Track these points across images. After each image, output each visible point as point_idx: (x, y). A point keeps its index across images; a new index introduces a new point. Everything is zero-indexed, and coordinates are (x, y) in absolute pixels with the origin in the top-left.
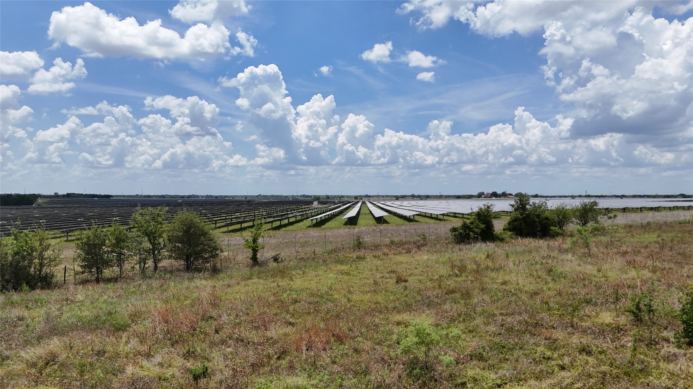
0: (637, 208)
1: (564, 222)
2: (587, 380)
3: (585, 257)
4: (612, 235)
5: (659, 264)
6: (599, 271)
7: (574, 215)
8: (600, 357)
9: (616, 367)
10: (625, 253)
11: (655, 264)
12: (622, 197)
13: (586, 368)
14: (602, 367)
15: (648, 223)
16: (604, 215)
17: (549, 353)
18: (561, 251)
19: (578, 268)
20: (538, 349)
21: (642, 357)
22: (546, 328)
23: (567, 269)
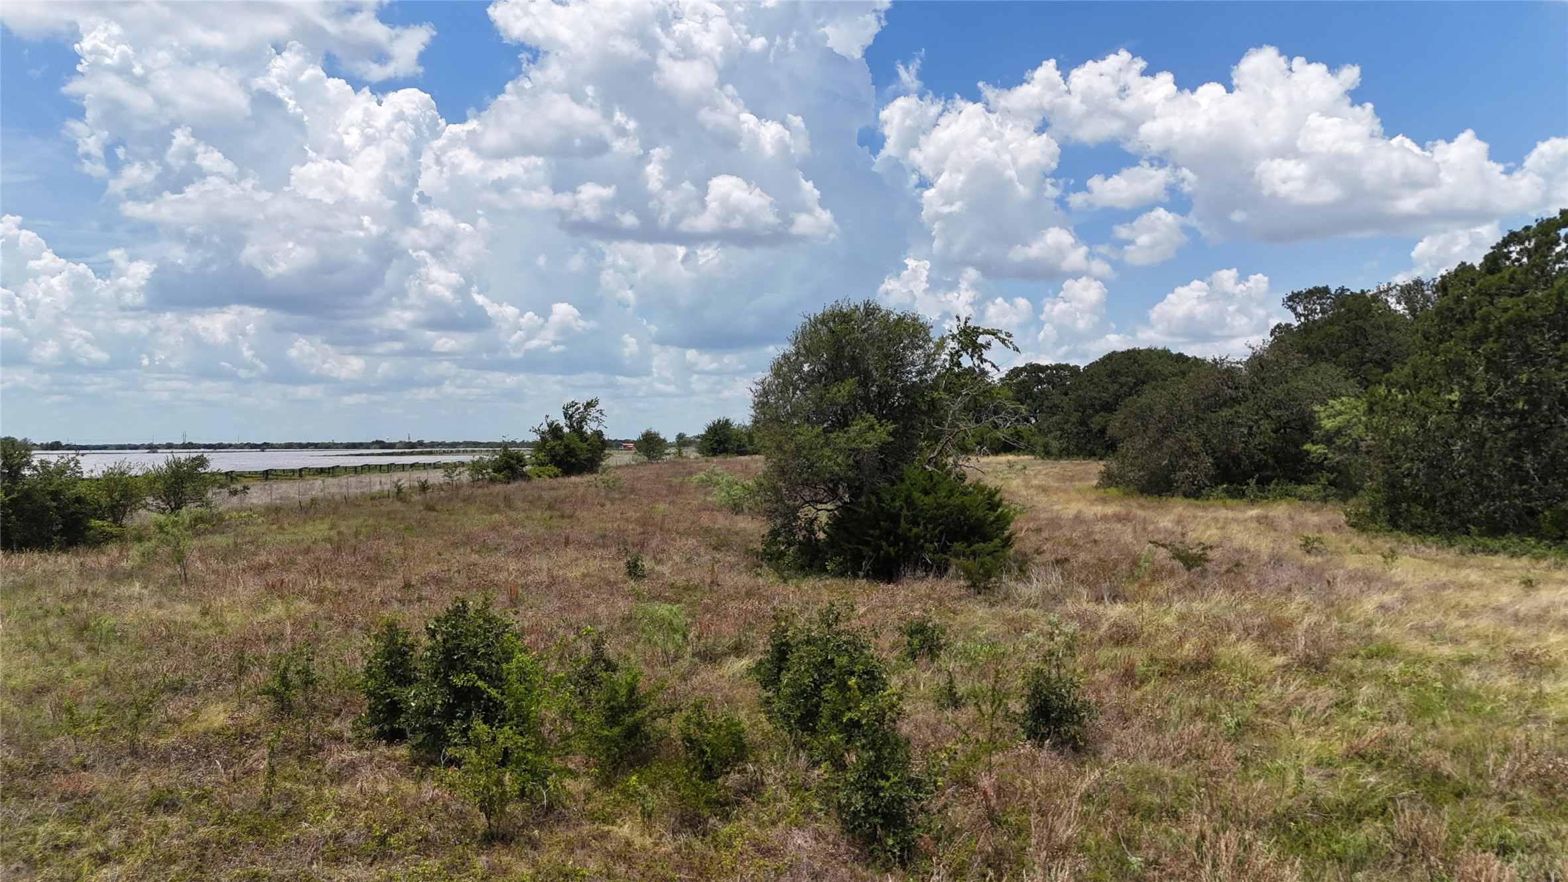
0: (293, 471)
1: (125, 506)
2: (163, 870)
3: (175, 585)
4: (239, 530)
5: (329, 584)
6: (205, 613)
7: (151, 489)
8: (195, 809)
9: (232, 821)
10: (266, 567)
11: (323, 584)
12: (264, 447)
13: (161, 845)
14: (200, 830)
15: (312, 500)
16: (221, 486)
17: (69, 833)
18: (116, 576)
19: (156, 613)
20: (41, 829)
21: (288, 785)
22: (66, 772)
23: (129, 617)
